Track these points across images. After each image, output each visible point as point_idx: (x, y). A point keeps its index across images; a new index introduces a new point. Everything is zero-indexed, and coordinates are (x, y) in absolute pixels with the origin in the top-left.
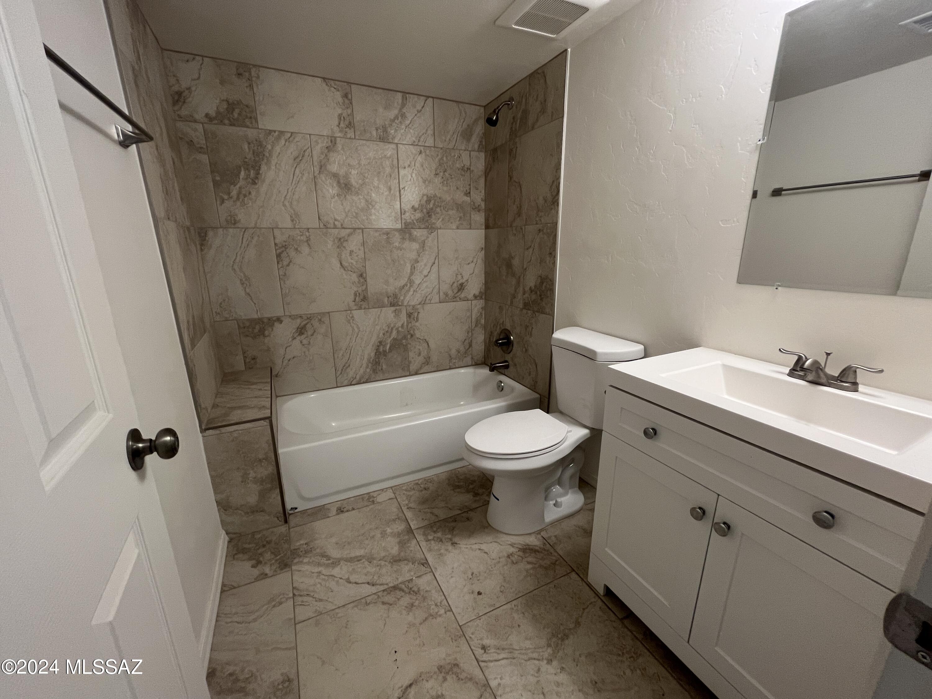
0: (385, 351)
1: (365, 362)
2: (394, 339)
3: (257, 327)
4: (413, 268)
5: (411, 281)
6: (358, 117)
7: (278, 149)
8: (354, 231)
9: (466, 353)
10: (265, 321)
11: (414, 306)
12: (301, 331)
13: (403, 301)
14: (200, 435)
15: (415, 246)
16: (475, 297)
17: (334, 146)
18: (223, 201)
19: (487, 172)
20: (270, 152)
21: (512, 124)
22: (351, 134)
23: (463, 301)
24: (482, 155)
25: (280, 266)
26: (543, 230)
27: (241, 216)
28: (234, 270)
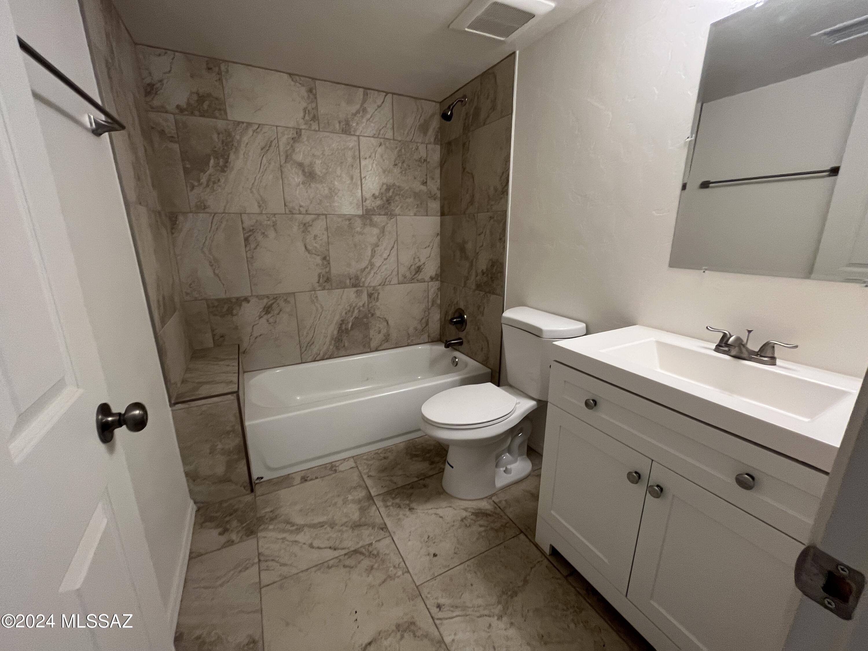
0: (347, 329)
1: (328, 340)
2: (356, 318)
3: (226, 307)
4: (374, 252)
5: (371, 264)
6: (322, 110)
7: (245, 139)
8: (318, 217)
9: (423, 330)
10: (234, 300)
11: (374, 287)
12: (267, 310)
13: (364, 282)
14: (169, 409)
15: (376, 231)
16: (432, 279)
17: (299, 138)
18: (193, 188)
19: (442, 164)
20: (239, 142)
21: (465, 119)
22: (315, 126)
23: (421, 282)
24: (438, 147)
25: (248, 249)
26: (493, 218)
27: (211, 202)
28: (203, 252)
